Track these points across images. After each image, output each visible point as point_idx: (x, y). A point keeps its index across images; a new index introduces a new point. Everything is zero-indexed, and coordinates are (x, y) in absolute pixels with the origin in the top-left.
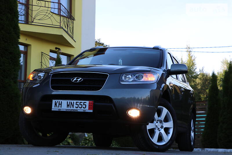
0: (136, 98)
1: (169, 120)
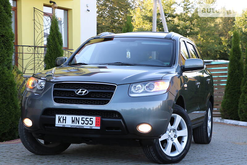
0: (147, 109)
1: (184, 128)
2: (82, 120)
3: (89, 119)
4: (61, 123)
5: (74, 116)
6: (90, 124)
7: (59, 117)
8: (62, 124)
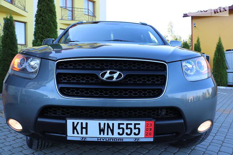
2: (119, 128)
3: (133, 125)
4: (78, 133)
5: (102, 122)
6: (135, 134)
7: (73, 123)
8: (80, 135)
